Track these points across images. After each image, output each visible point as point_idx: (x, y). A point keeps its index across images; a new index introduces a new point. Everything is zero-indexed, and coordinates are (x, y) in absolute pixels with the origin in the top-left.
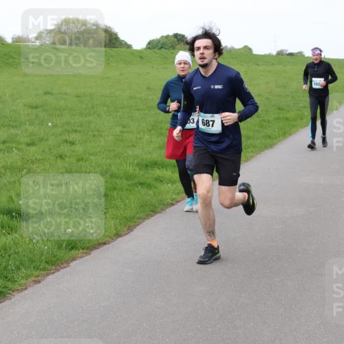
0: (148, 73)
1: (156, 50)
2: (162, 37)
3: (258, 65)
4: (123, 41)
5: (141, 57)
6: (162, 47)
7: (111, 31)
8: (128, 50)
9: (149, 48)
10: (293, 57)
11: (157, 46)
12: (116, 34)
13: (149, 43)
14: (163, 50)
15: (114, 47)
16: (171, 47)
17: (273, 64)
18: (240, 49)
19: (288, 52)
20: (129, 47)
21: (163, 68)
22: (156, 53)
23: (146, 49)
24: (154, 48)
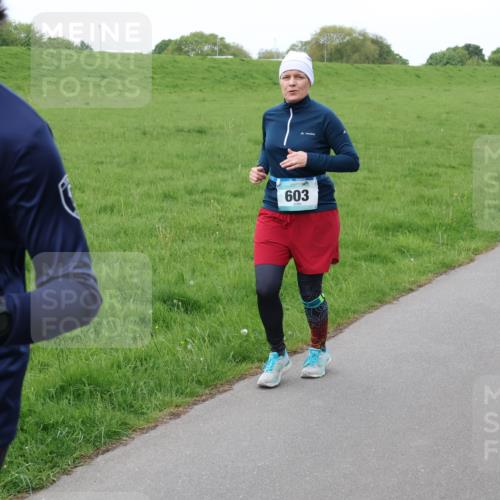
1: (438, 67)
2: (448, 49)
5: (418, 76)
6: (447, 63)
7: (381, 43)
8: (403, 67)
9: (431, 64)
11: (441, 61)
12: (388, 47)
13: (431, 57)
14: (448, 66)
15: (385, 63)
16: (459, 62)
20: (405, 62)
21: (446, 90)
22: (438, 70)
23: (426, 65)
24: (437, 64)
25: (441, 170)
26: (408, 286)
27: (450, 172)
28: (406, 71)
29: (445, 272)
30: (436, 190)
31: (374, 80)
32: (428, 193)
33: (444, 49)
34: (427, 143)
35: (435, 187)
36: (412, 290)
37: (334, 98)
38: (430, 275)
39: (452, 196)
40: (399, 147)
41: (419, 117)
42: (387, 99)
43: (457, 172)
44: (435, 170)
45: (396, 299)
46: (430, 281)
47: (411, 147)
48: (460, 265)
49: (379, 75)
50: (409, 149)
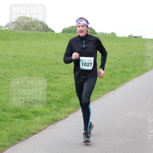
0: (59, 45)
2: (70, 27)
3: (118, 42)
4: (50, 28)
5: (58, 37)
6: (70, 32)
8: (51, 33)
9: (63, 32)
10: (136, 38)
11: (67, 31)
13: (63, 30)
14: (70, 33)
16: (74, 32)
17: (126, 42)
18: (109, 34)
19: (134, 36)
20: (53, 31)
22: (65, 35)
23: (61, 33)
24: (66, 32)
25: (60, 75)
26: (34, 131)
27: (64, 76)
28: (53, 35)
29: (53, 123)
30: (56, 84)
31: (40, 38)
32: (53, 85)
33: (68, 27)
34: (57, 64)
35: (56, 82)
36: (36, 133)
37: (23, 45)
38: (46, 125)
39: (63, 86)
40: (44, 65)
41: (56, 53)
42: (45, 46)
43: (67, 76)
44: (58, 75)
45: (27, 138)
46: (45, 128)
47: (50, 65)
48: (61, 120)
49: (42, 36)
50: (49, 66)
